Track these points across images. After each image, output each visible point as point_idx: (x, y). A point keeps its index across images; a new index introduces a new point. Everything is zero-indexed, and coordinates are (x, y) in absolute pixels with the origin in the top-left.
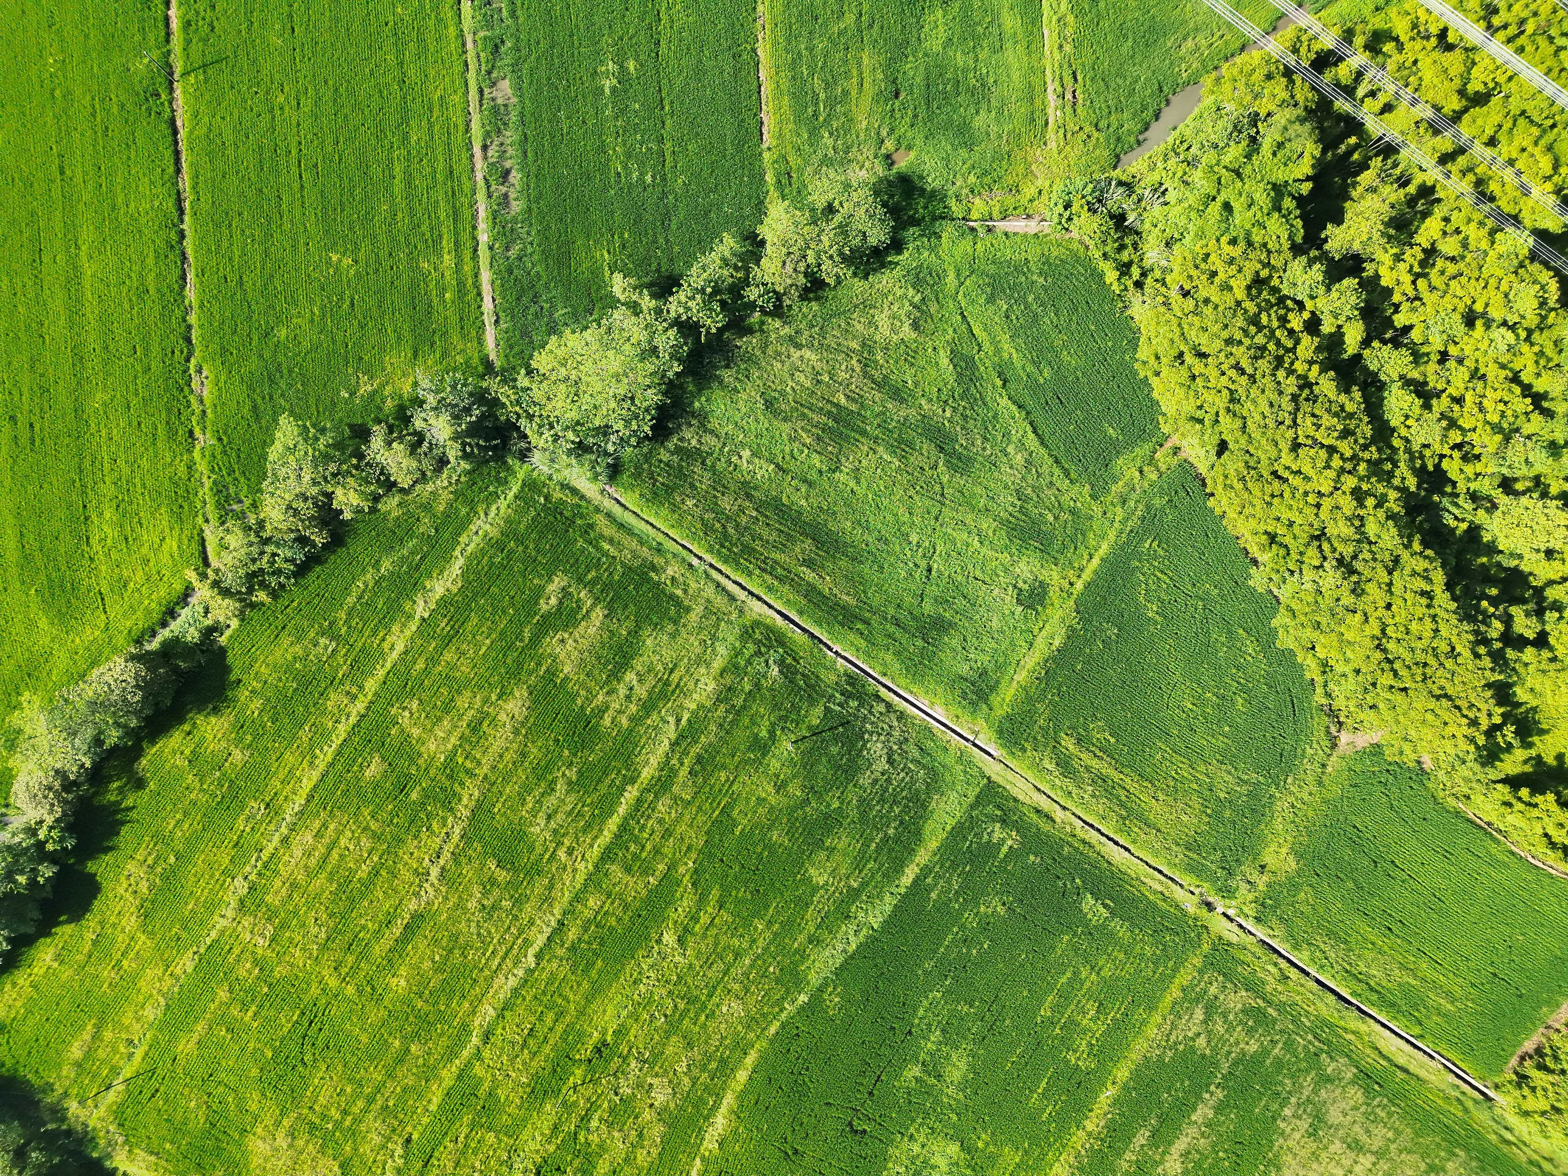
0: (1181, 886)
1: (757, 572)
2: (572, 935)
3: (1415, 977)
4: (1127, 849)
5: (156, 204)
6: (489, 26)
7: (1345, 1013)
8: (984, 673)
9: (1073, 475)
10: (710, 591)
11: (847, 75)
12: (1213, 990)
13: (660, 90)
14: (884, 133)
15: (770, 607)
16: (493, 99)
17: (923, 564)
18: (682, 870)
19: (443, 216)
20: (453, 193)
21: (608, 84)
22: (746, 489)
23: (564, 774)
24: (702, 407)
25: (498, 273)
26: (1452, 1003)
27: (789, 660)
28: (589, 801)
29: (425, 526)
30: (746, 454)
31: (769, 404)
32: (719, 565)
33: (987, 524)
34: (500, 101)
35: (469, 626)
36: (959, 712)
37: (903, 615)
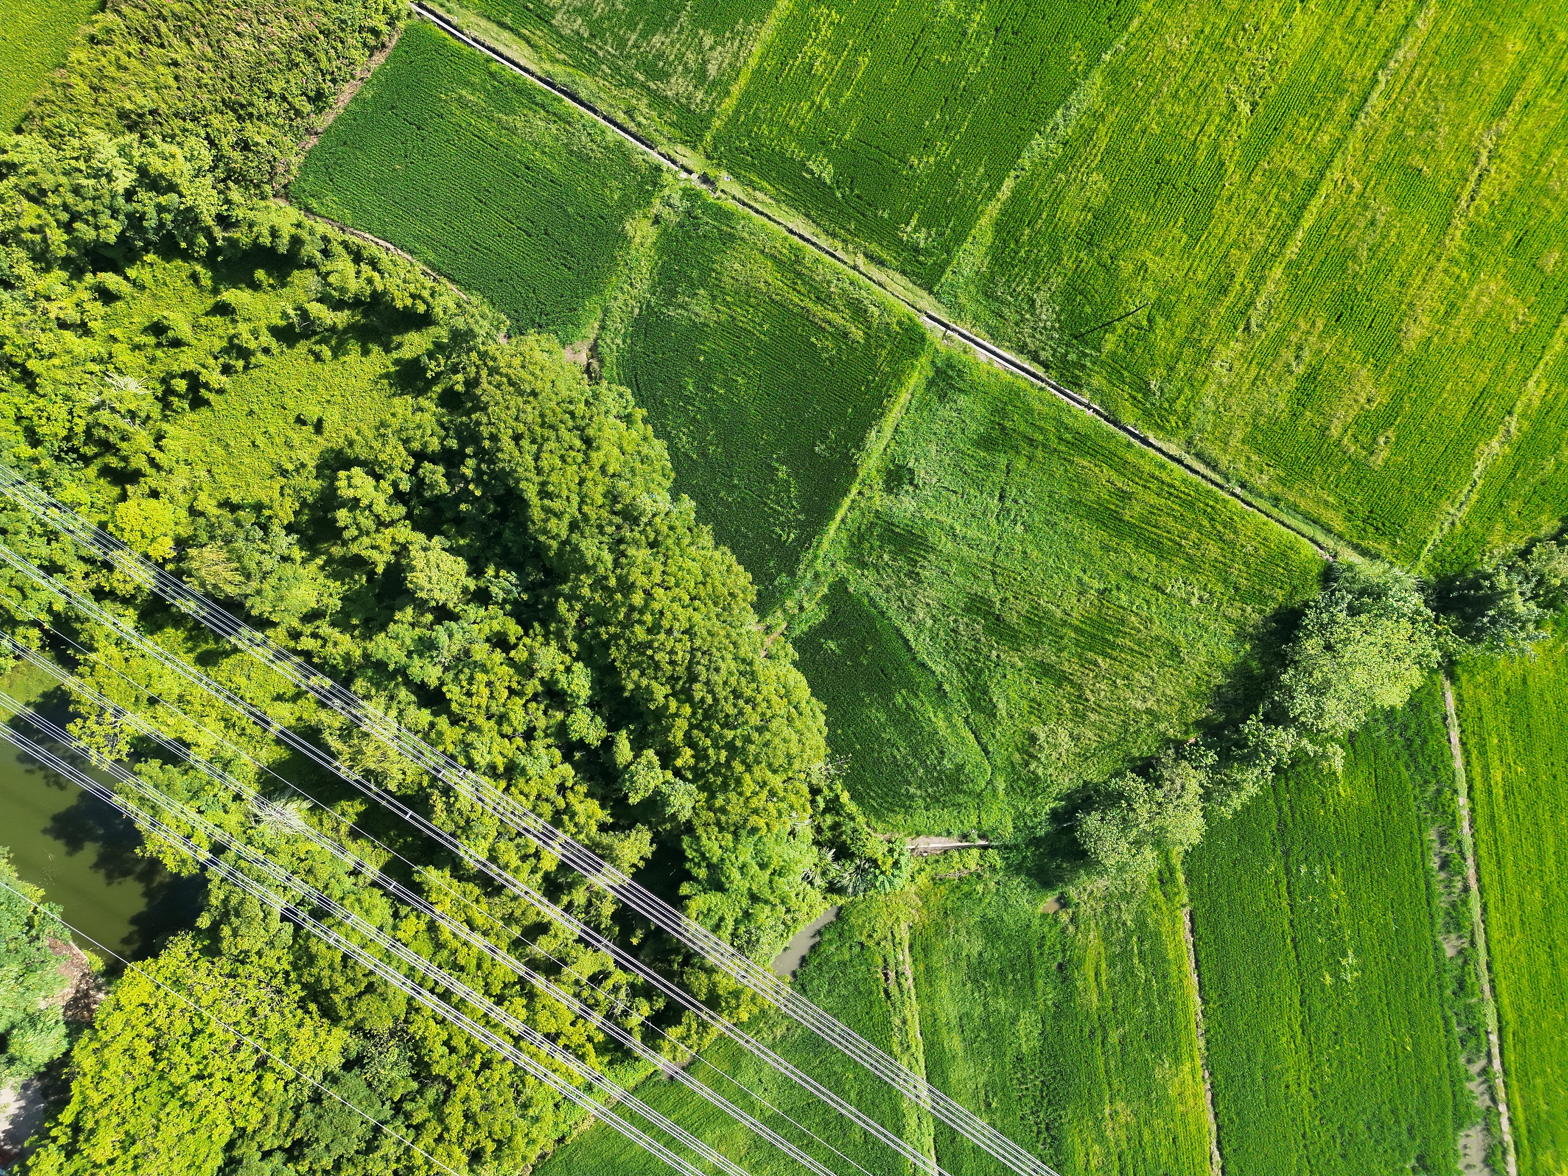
0: (734, 198)
1: (1177, 484)
2: (1343, 106)
3: (500, 121)
4: (791, 232)
6: (1469, 1009)
7: (567, 80)
8: (942, 397)
9: (866, 601)
10: (1224, 461)
11: (1111, 983)
12: (700, 95)
13: (1297, 956)
14: (1071, 929)
15: (1159, 450)
16: (1460, 937)
17: (1008, 503)
18: (1236, 178)
19: (1505, 820)
20: (1496, 841)
21: (1351, 959)
22: (1193, 566)
23: (1361, 266)
24: (1242, 644)
25: (1447, 767)
26: (461, 97)
27: (1139, 396)
28: (1332, 242)
29: (1513, 507)
30: (1195, 601)
31: (1175, 652)
32: (1215, 489)
33: (947, 546)
34: (1453, 936)
35: (1465, 409)
36: (964, 357)
37: (1026, 450)
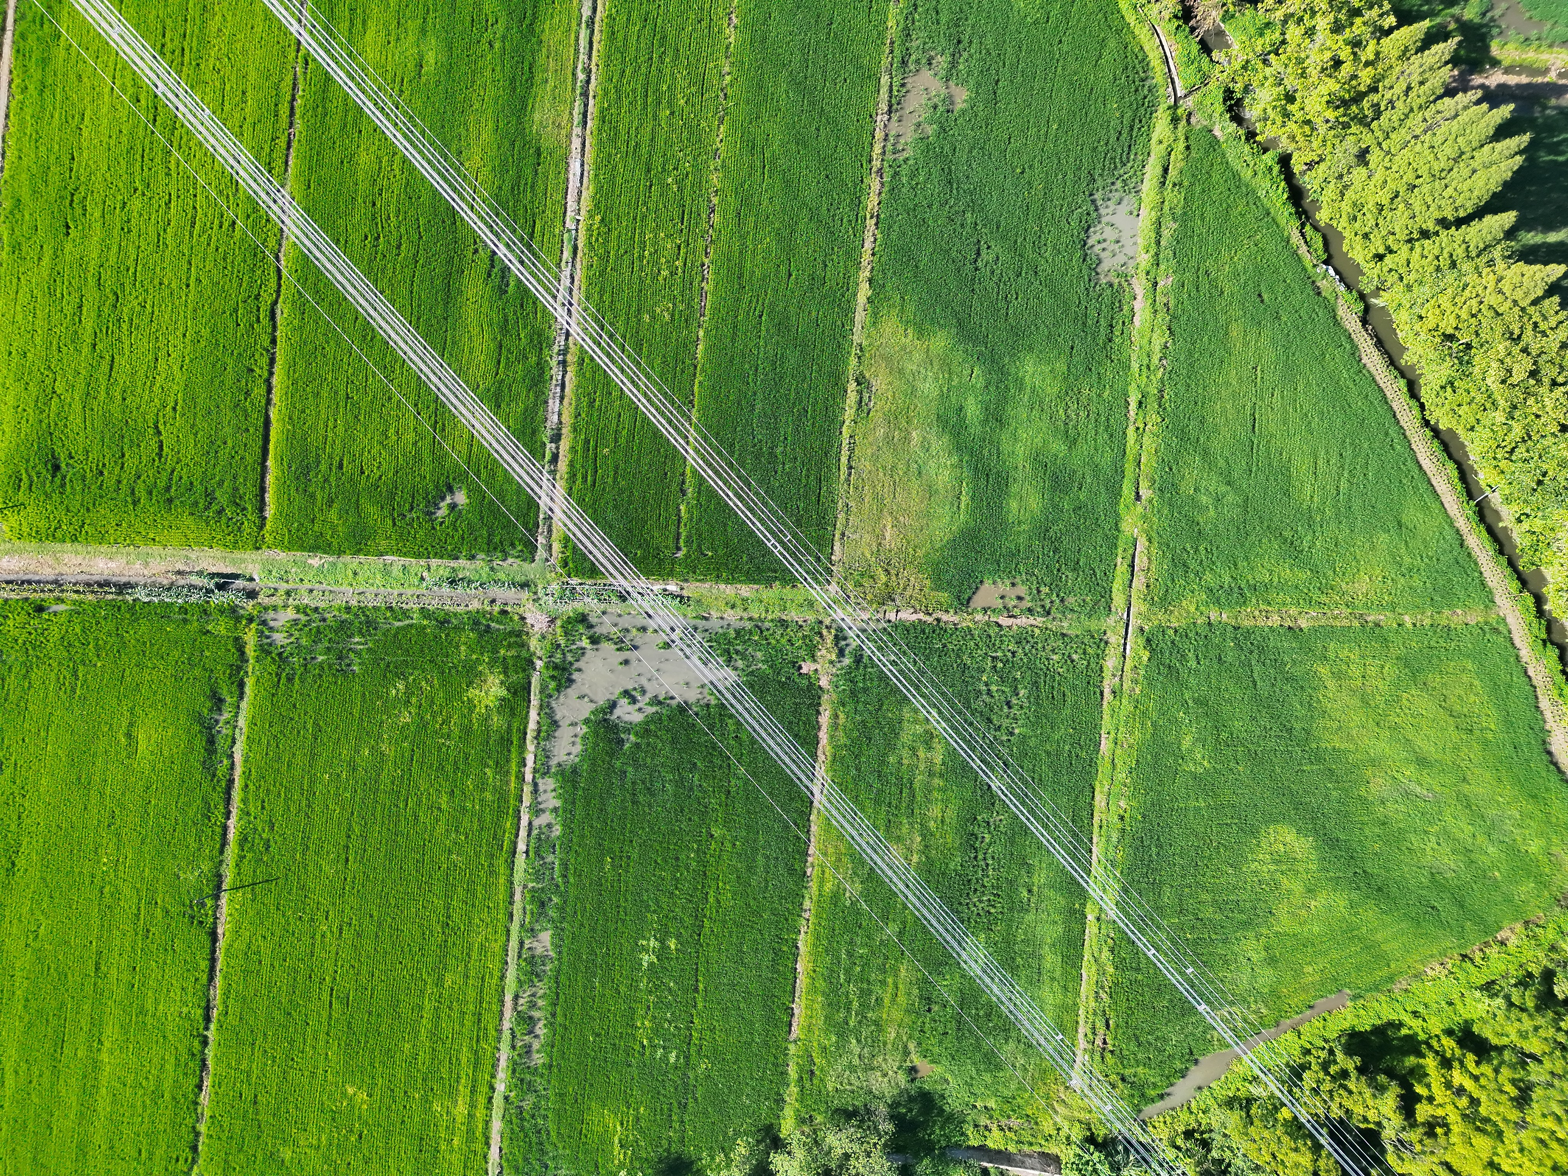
5: (185, 1010)
6: (540, 880)
13: (697, 972)
14: (911, 1046)
16: (532, 950)
19: (464, 1060)
20: (478, 1041)
21: (646, 959)
25: (508, 1126)
34: (539, 951)
